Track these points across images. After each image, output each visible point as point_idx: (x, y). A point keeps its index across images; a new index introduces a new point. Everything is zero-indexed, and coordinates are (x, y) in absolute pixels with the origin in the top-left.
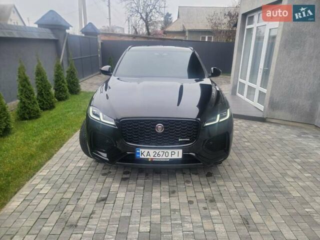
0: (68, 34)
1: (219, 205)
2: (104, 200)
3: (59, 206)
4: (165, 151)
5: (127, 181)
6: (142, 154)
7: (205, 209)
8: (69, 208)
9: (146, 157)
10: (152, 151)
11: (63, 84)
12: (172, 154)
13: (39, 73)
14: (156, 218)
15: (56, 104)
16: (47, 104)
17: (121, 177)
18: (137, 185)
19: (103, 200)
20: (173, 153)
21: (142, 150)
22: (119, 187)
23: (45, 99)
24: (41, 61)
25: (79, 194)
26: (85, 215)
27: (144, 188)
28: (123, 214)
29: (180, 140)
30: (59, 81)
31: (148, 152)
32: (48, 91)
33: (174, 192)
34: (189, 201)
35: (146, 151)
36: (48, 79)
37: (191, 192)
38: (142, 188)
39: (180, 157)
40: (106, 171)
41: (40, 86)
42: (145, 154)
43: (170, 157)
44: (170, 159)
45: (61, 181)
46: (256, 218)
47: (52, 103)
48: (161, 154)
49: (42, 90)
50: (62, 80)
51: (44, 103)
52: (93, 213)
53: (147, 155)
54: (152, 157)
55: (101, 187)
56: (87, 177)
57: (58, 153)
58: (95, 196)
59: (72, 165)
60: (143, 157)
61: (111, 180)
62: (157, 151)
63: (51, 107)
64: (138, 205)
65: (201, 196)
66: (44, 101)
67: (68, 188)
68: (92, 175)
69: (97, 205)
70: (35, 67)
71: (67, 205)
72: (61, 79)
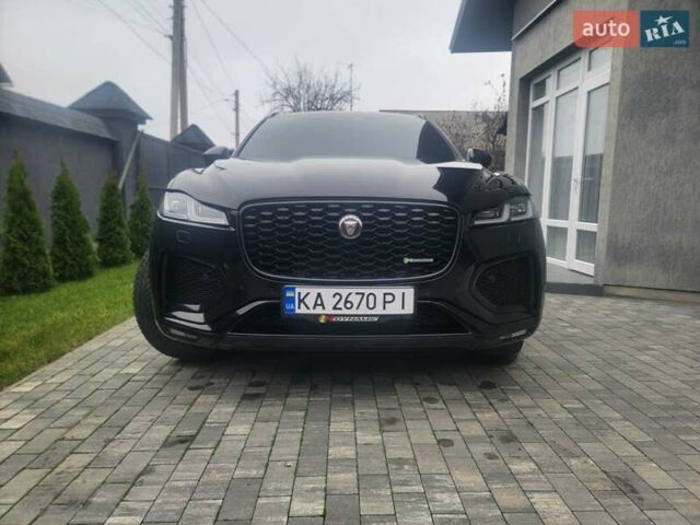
0: (142, 133)
1: (530, 448)
2: (187, 441)
3: (45, 458)
4: (367, 291)
5: (260, 400)
6: (301, 301)
7: (491, 457)
8: (76, 461)
9: (312, 311)
10: (328, 293)
11: (118, 229)
12: (385, 302)
13: (63, 193)
14: (344, 480)
15: (96, 270)
16: (72, 266)
17: (241, 392)
18: (286, 408)
19: (182, 442)
20: (389, 298)
21: (301, 290)
22: (234, 412)
23: (69, 255)
24: (69, 168)
25: (114, 429)
26: (122, 476)
27: (306, 414)
28: (238, 473)
29: (406, 260)
30: (109, 220)
31: (319, 295)
32: (79, 236)
33: (392, 421)
34: (439, 442)
35: (314, 291)
36: (82, 209)
37: (442, 422)
38: (302, 414)
39: (409, 309)
40: (200, 382)
41: (62, 222)
42: (310, 301)
43: (379, 310)
44: (381, 316)
45: (70, 402)
46: (652, 475)
47: (87, 265)
48: (355, 299)
49: (64, 231)
50: (116, 220)
51: (66, 264)
52: (148, 470)
53: (316, 305)
54: (329, 311)
55: (182, 413)
56: (146, 394)
57: (77, 350)
58: (161, 433)
59: (108, 373)
60: (302, 310)
61: (212, 399)
62: (344, 291)
63: (84, 274)
64: (287, 450)
65: (475, 429)
66: (67, 257)
67: (85, 417)
68: (161, 390)
69: (163, 452)
70: (54, 180)
71: (72, 453)
72: (115, 216)
